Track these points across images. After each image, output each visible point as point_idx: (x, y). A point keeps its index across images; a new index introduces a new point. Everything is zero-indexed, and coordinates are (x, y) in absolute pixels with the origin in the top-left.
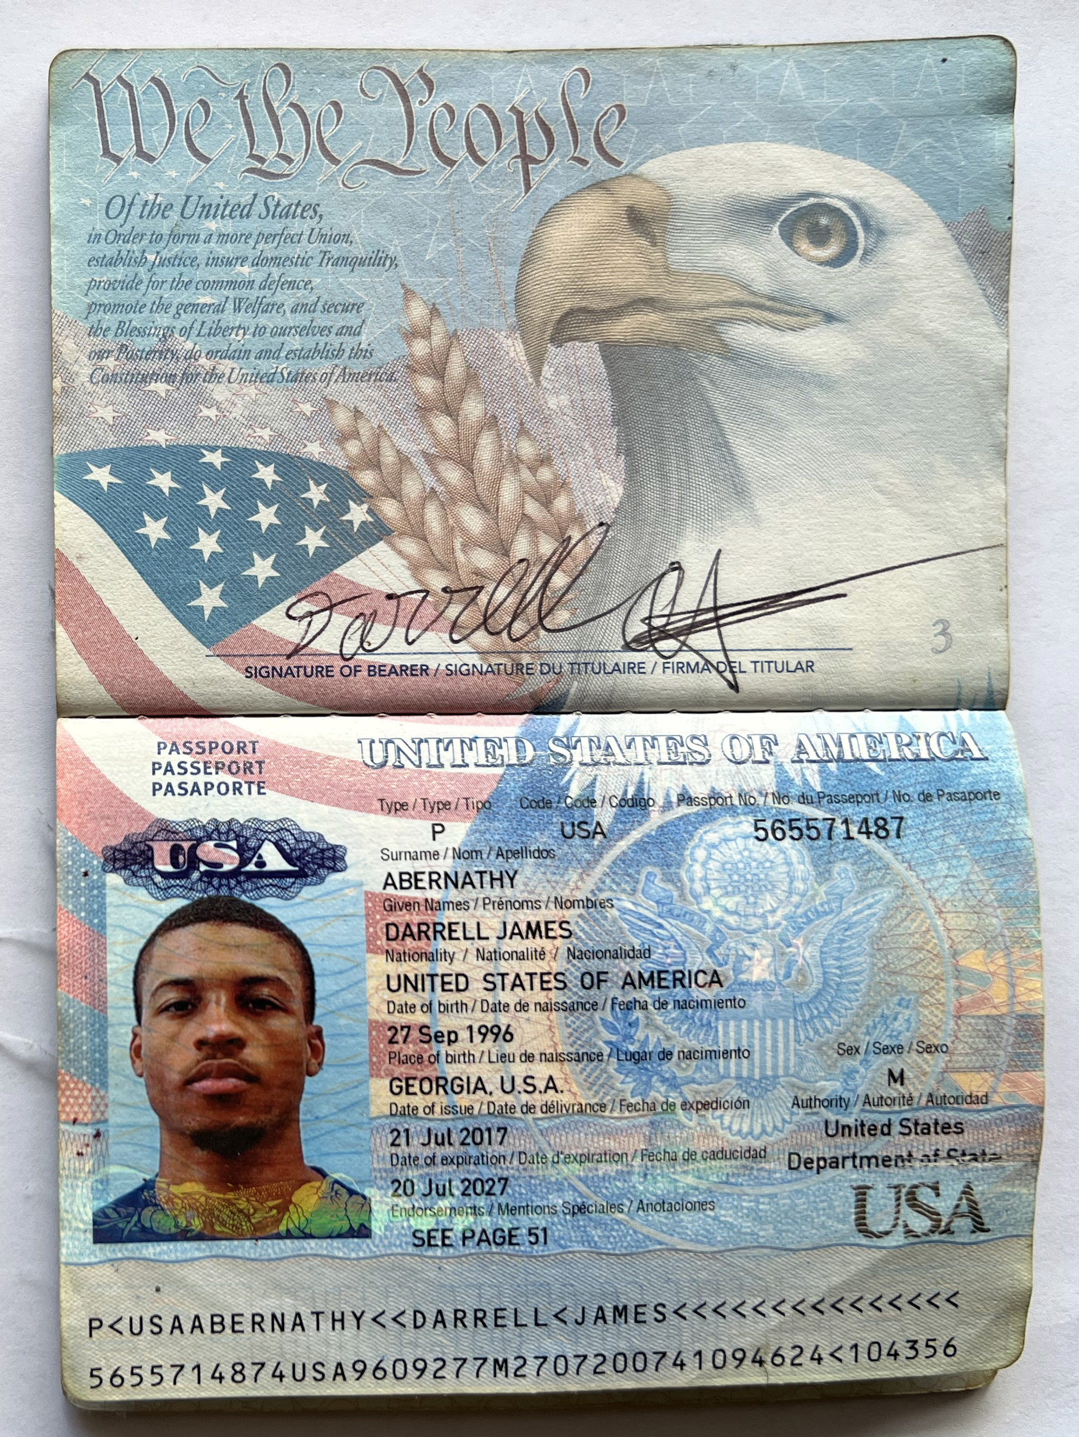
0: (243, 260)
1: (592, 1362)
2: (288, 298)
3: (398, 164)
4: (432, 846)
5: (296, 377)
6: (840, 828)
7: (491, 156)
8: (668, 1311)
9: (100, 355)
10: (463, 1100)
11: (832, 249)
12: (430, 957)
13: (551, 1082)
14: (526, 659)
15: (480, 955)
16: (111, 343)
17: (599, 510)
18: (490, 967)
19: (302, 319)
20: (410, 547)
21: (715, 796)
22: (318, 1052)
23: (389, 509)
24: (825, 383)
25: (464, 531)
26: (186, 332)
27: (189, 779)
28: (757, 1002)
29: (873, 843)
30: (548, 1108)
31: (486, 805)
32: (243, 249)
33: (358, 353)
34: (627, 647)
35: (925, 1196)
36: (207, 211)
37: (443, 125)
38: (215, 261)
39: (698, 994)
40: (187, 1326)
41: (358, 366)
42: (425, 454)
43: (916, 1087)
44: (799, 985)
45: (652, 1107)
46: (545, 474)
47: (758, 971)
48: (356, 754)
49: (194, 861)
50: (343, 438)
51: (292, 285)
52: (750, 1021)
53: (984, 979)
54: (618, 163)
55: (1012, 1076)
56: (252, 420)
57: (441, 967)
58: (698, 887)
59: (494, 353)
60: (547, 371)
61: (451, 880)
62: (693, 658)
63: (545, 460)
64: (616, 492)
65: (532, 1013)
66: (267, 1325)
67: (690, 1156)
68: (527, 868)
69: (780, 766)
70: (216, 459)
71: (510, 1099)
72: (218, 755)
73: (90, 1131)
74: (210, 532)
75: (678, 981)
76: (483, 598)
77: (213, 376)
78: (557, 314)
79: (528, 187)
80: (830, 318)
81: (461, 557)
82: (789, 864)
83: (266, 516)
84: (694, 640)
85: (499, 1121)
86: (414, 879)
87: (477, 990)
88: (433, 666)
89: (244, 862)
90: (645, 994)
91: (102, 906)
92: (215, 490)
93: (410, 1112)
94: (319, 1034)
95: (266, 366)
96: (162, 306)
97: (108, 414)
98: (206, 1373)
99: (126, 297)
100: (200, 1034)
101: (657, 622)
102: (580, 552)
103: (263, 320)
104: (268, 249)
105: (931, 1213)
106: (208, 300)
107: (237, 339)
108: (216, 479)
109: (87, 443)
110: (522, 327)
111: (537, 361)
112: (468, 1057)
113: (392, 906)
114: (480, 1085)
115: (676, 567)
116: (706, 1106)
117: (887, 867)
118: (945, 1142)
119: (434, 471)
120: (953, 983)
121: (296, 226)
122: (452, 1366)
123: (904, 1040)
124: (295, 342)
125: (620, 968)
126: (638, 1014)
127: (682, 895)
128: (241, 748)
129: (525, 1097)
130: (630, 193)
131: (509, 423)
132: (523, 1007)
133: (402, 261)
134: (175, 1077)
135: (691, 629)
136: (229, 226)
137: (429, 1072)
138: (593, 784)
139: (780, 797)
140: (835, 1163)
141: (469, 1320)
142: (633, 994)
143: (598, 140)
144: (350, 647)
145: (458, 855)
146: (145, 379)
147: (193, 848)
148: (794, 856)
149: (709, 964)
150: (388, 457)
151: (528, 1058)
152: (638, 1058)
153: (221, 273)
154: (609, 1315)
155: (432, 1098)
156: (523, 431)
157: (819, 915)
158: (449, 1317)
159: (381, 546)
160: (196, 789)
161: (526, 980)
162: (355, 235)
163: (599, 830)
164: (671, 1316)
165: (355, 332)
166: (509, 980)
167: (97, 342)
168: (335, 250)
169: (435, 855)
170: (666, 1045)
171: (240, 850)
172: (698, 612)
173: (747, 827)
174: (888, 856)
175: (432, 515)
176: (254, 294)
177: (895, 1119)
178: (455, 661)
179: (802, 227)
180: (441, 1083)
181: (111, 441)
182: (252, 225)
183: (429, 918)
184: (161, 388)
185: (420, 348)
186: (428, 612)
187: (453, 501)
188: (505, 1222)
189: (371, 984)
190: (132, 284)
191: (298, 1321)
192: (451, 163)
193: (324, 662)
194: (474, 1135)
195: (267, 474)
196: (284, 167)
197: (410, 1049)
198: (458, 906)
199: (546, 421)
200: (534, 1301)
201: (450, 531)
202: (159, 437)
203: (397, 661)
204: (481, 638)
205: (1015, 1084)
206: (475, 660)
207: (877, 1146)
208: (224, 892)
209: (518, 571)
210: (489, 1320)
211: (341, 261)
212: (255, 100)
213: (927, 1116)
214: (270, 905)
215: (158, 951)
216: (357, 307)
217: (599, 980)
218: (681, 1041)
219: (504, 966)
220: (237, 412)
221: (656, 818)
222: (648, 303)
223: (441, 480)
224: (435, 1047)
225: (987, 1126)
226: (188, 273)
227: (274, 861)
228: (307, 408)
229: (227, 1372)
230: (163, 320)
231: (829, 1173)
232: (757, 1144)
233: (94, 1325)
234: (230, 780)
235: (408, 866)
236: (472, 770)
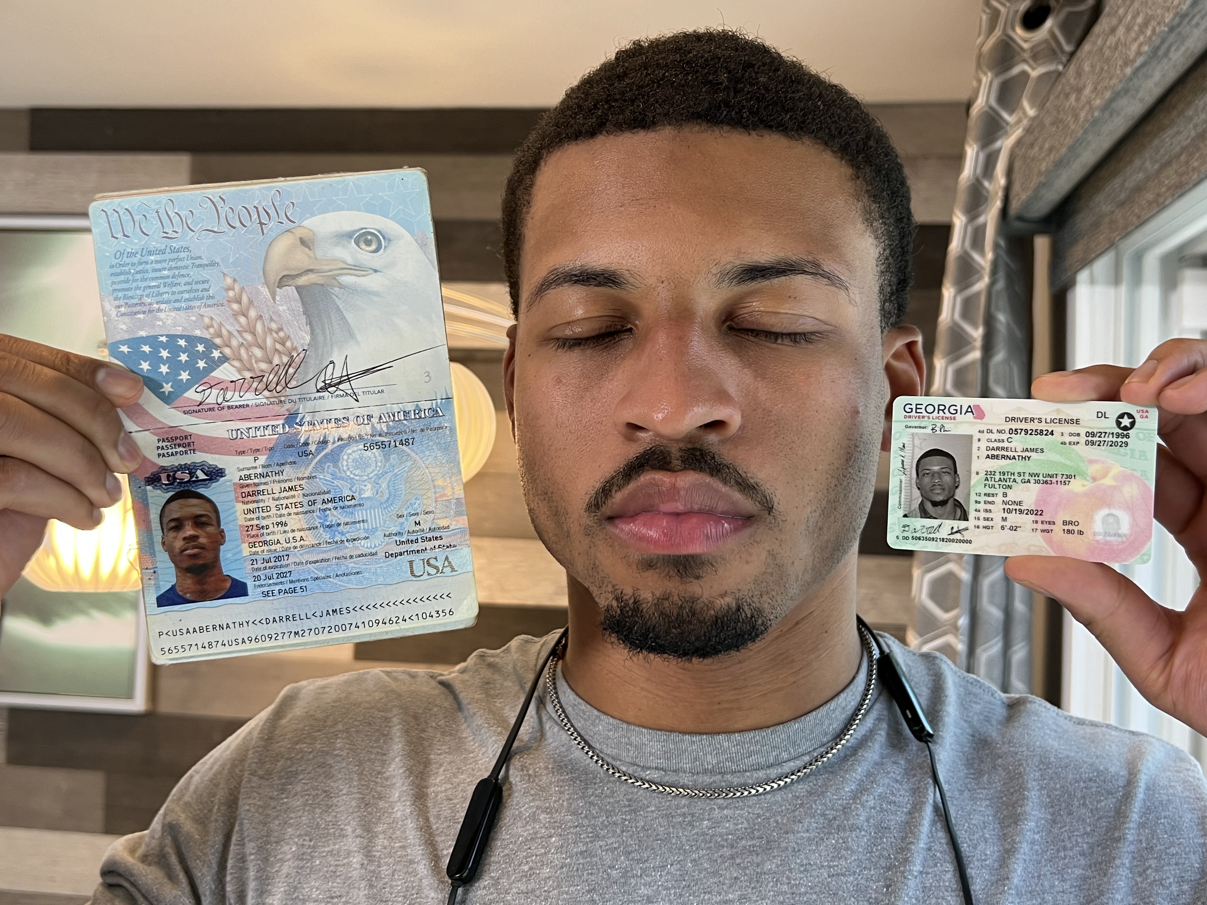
0: (165, 269)
1: (327, 629)
2: (182, 280)
3: (215, 230)
4: (254, 465)
5: (187, 308)
6: (393, 444)
7: (248, 224)
8: (350, 609)
9: (119, 307)
10: (273, 547)
11: (373, 247)
12: (257, 502)
13: (302, 539)
14: (283, 399)
15: (273, 499)
16: (122, 302)
17: (302, 345)
18: (277, 503)
19: (187, 288)
20: (237, 364)
21: (350, 437)
22: (223, 537)
23: (227, 351)
24: (377, 294)
25: (256, 357)
26: (148, 296)
27: (170, 451)
28: (367, 504)
29: (404, 447)
30: (302, 546)
31: (271, 449)
32: (164, 265)
33: (210, 297)
34: (318, 391)
35: (432, 562)
36: (150, 253)
37: (230, 215)
38: (155, 270)
39: (347, 503)
40: (191, 631)
41: (210, 302)
42: (238, 331)
43: (425, 526)
44: (381, 496)
45: (337, 542)
46: (281, 334)
47: (367, 494)
48: (226, 435)
49: (175, 479)
50: (207, 328)
51: (183, 276)
52: (366, 510)
53: (443, 488)
54: (294, 222)
55: (456, 519)
56: (175, 325)
57: (261, 505)
58: (345, 468)
59: (258, 293)
60: (278, 298)
61: (262, 475)
62: (341, 393)
63: (281, 329)
64: (308, 338)
65: (293, 516)
66: (218, 628)
67: (351, 557)
68: (287, 469)
69: (373, 425)
70: (164, 339)
71: (289, 545)
72: (178, 441)
73: (152, 571)
74: (164, 365)
75: (340, 499)
76: (265, 379)
77: (159, 310)
78: (280, 277)
79: (263, 234)
80: (376, 271)
81: (255, 365)
82: (375, 457)
83: (184, 357)
84: (341, 387)
85: (287, 553)
86: (249, 477)
87: (274, 511)
88: (250, 404)
89: (192, 477)
90: (330, 505)
91: (147, 497)
92: (165, 350)
93: (256, 553)
94: (223, 531)
95: (177, 305)
96: (138, 288)
97: (124, 327)
98: (200, 646)
99: (124, 286)
100: (184, 536)
101: (327, 382)
102: (298, 360)
103: (174, 289)
104: (173, 264)
105: (436, 568)
106: (154, 284)
107: (165, 296)
108: (165, 346)
109: (118, 338)
110: (267, 283)
111: (273, 295)
112: (273, 533)
113: (242, 486)
114: (278, 542)
115: (332, 362)
116: (354, 540)
117: (408, 455)
118: (437, 543)
119: (242, 337)
120: (433, 490)
121: (182, 255)
122: (281, 636)
123: (418, 511)
124: (186, 296)
125: (320, 498)
126: (328, 512)
127: (340, 472)
128: (186, 437)
129: (294, 544)
130: (299, 233)
131: (266, 317)
132: (290, 514)
133: (221, 264)
134: (177, 550)
135: (340, 383)
136: (158, 258)
137: (262, 539)
138: (308, 438)
139: (373, 436)
140: (401, 554)
141: (284, 619)
142: (325, 506)
143: (286, 215)
144: (220, 400)
145: (263, 467)
146: (135, 314)
147: (174, 475)
148: (377, 453)
149: (351, 494)
150: (224, 332)
151: (293, 531)
152: (330, 527)
153: (158, 274)
154: (331, 613)
155: (263, 548)
156: (271, 320)
157: (386, 473)
158: (278, 619)
159: (226, 364)
160: (172, 454)
161: (290, 505)
162: (203, 257)
163: (311, 453)
164: (352, 611)
165: (207, 290)
166: (284, 506)
167: (117, 303)
168: (198, 262)
169: (256, 468)
170: (339, 521)
171: (190, 473)
172: (341, 377)
173: (362, 447)
174: (409, 451)
175: (243, 351)
176: (169, 281)
177: (419, 537)
178: (258, 402)
179: (362, 239)
180: (265, 543)
181: (127, 337)
182: (167, 256)
183: (256, 489)
184: (141, 316)
185: (231, 294)
186: (246, 385)
187: (250, 346)
188: (292, 586)
189: (238, 514)
190: (127, 281)
191: (228, 626)
192: (234, 227)
193: (211, 406)
194: (278, 558)
195: (182, 343)
196: (175, 235)
197: (253, 533)
198: (265, 484)
199: (280, 316)
200: (305, 611)
201: (250, 357)
202: (143, 334)
203: (238, 404)
204: (266, 393)
205: (457, 521)
206: (265, 400)
207: (415, 547)
208: (186, 488)
209: (276, 368)
210: (291, 619)
211: (200, 266)
212: (162, 212)
213: (429, 535)
214: (202, 491)
215: (166, 510)
216: (207, 281)
217: (314, 503)
218: (343, 520)
219: (282, 502)
220: (169, 322)
221: (330, 447)
222: (311, 271)
223: (244, 339)
224: (262, 531)
225: (450, 536)
226: (146, 275)
227: (201, 476)
228: (194, 318)
229: (207, 646)
230: (138, 292)
231: (399, 557)
232: (374, 551)
233: (160, 634)
234: (183, 449)
235: (247, 472)
236: (267, 437)
